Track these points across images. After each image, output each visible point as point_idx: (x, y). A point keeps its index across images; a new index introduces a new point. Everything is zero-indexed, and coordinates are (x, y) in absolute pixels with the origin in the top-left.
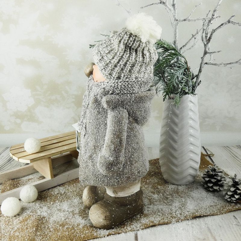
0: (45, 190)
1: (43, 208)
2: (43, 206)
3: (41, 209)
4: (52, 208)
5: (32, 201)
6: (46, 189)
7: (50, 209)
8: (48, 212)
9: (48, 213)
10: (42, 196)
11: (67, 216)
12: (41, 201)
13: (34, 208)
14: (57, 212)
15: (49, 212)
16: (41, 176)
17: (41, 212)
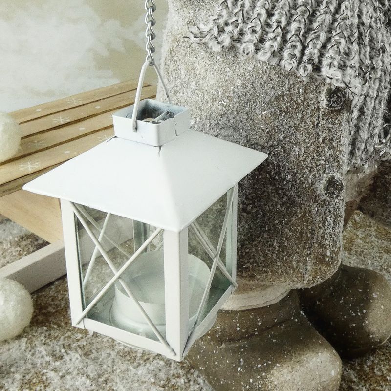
0: (51, 284)
1: (67, 358)
2: (63, 351)
3: (57, 363)
4: (98, 350)
5: (16, 332)
6: (52, 280)
7: (93, 356)
8: (89, 373)
9: (88, 376)
10: (46, 308)
11: (162, 375)
12: (50, 329)
13: (30, 366)
14: (121, 366)
15: (91, 370)
16: (22, 234)
17: (62, 377)
